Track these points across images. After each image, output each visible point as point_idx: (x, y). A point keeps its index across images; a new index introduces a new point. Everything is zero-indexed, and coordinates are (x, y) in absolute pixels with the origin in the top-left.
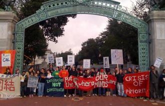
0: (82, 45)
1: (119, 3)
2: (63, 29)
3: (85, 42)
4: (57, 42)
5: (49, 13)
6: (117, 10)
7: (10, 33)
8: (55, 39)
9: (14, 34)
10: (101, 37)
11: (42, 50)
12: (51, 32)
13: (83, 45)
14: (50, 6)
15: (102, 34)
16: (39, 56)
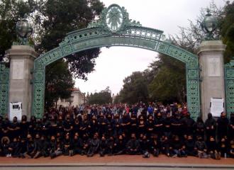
0: (124, 81)
1: (162, 32)
2: (94, 62)
3: (128, 77)
4: (86, 79)
5: (75, 46)
6: (159, 41)
7: (27, 72)
8: (84, 76)
9: (32, 73)
10: (151, 69)
11: (66, 90)
12: (78, 68)
13: (126, 80)
14: (75, 38)
15: (152, 65)
16: (62, 98)
